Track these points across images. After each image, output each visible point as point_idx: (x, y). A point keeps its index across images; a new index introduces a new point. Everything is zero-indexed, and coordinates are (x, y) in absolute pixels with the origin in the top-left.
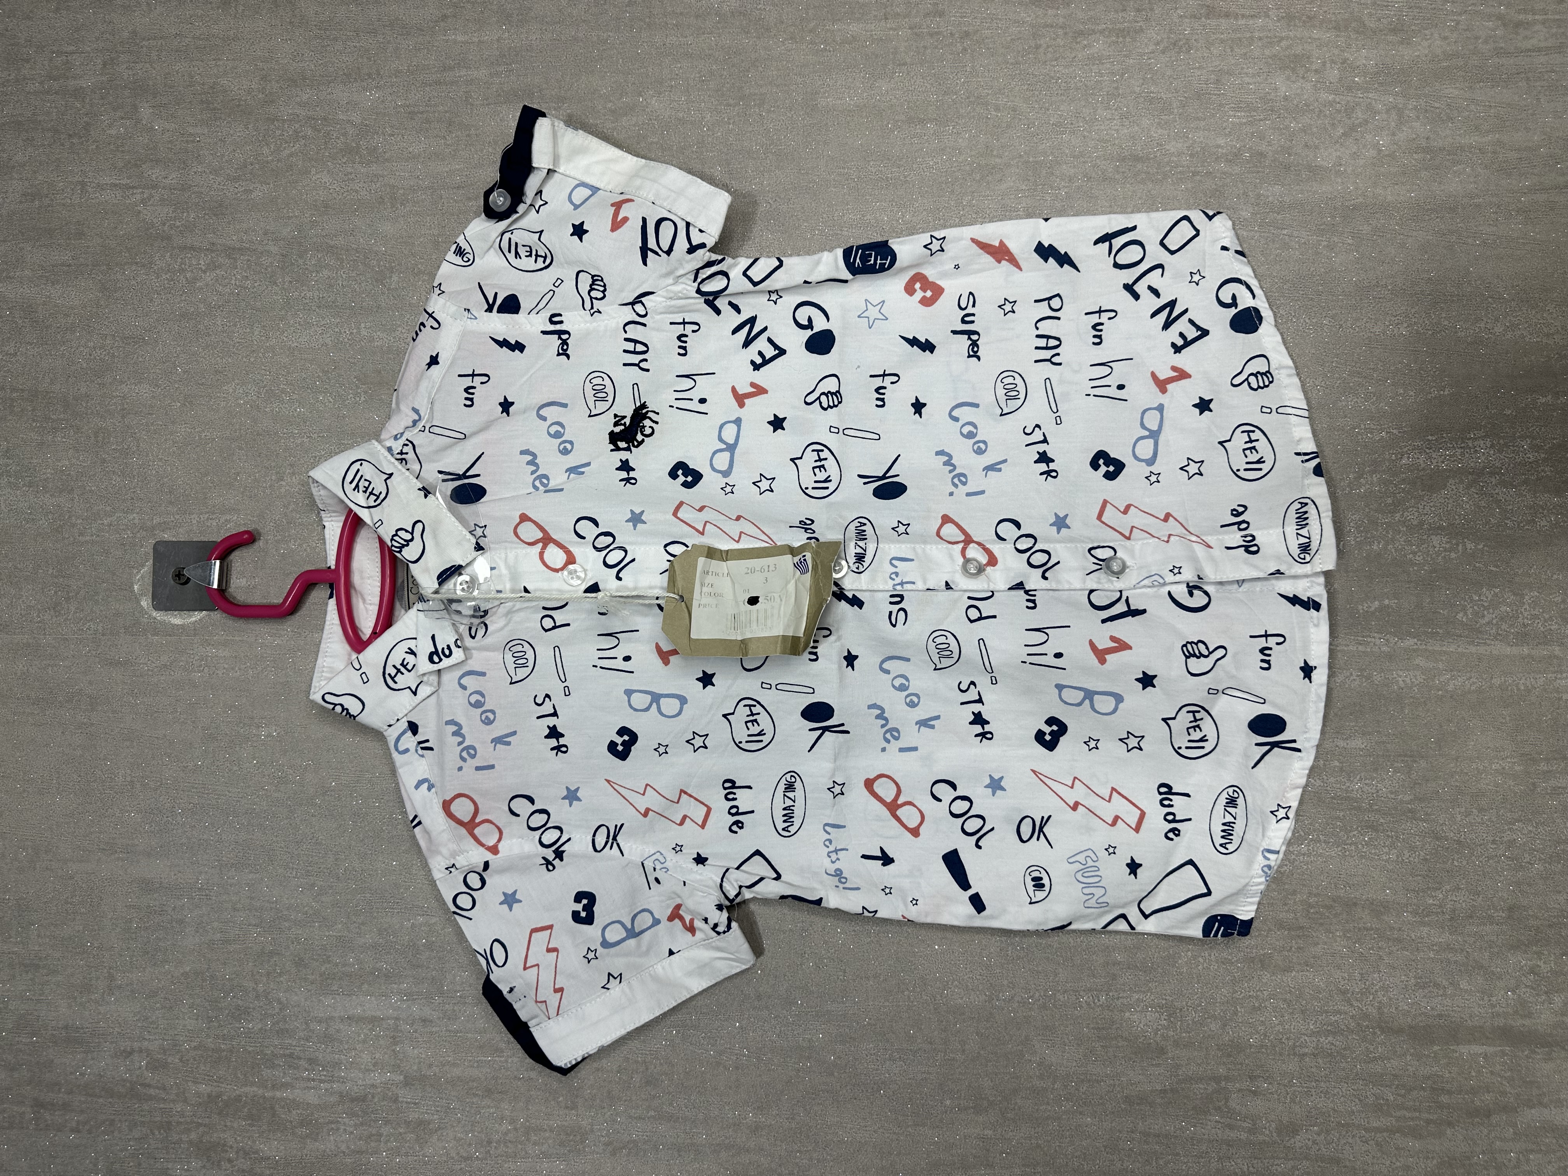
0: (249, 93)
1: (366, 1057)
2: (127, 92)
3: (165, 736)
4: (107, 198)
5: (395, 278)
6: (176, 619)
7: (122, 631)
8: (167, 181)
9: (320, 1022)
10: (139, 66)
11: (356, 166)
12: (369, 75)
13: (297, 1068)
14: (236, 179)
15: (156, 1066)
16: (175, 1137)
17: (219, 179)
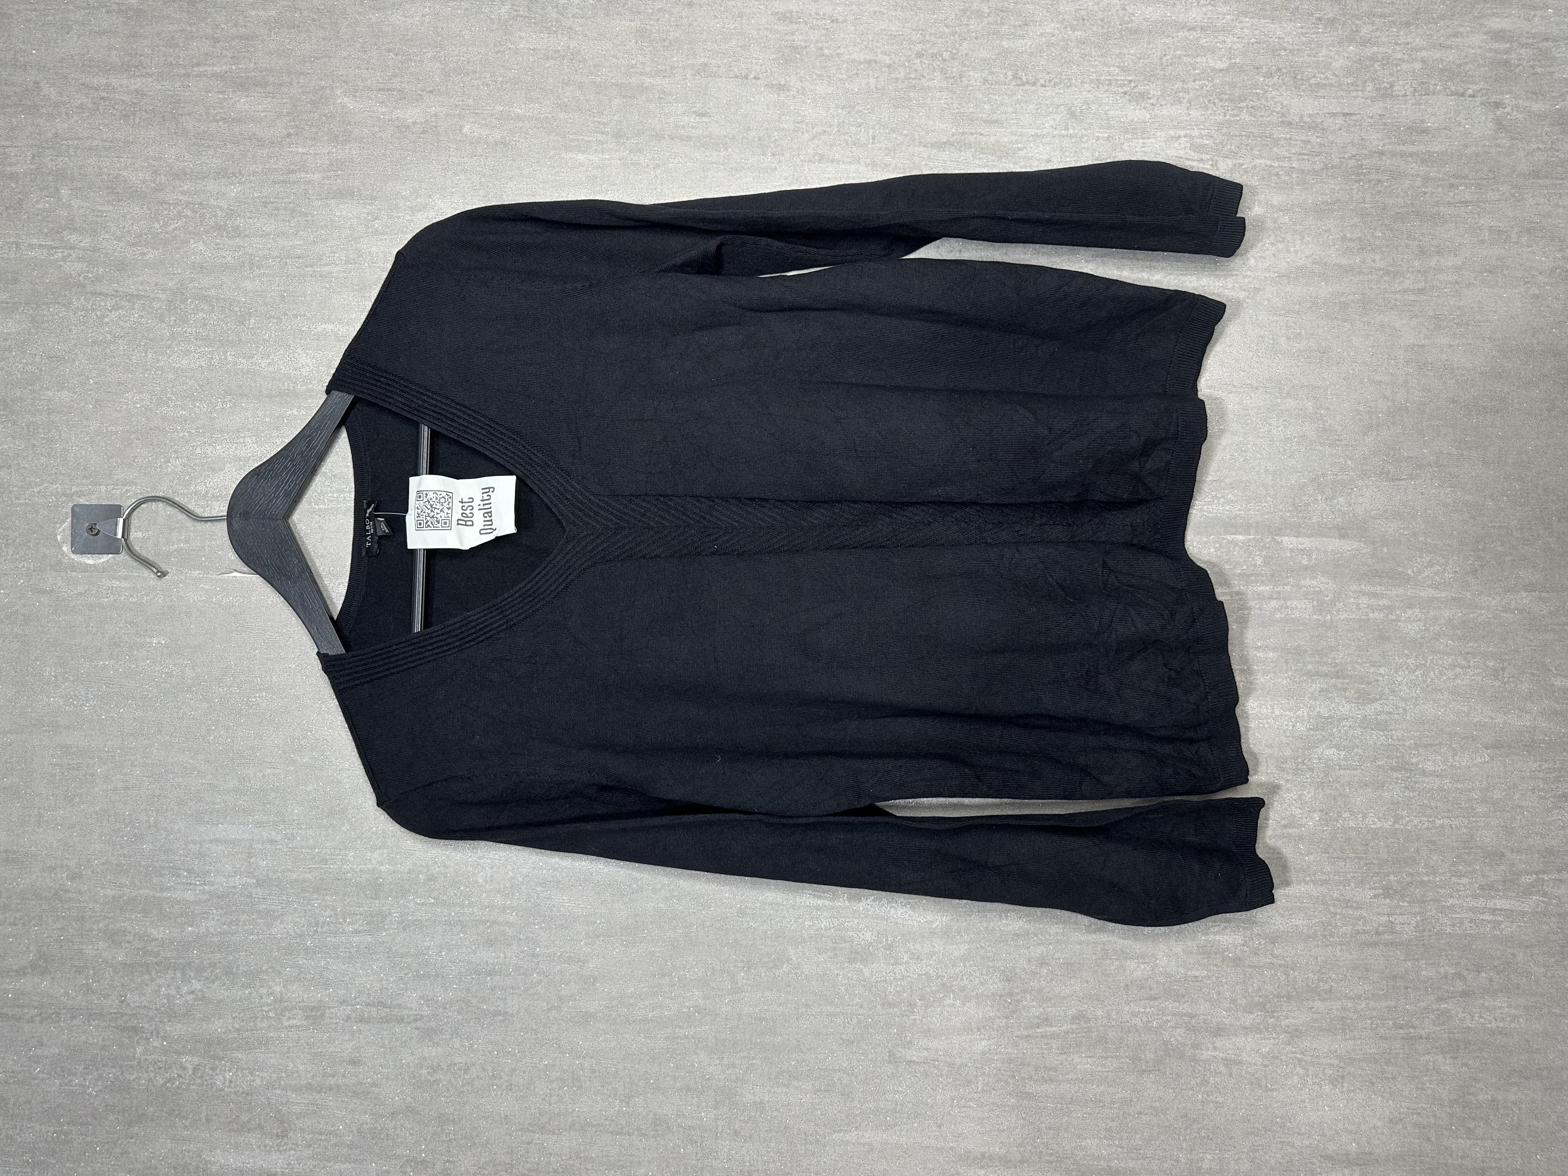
0: (144, 183)
1: (229, 867)
3: (81, 643)
4: (36, 255)
5: (252, 321)
6: (89, 560)
7: (48, 568)
8: (82, 244)
9: (195, 844)
13: (178, 876)
14: (134, 245)
15: (73, 877)
17: (121, 244)
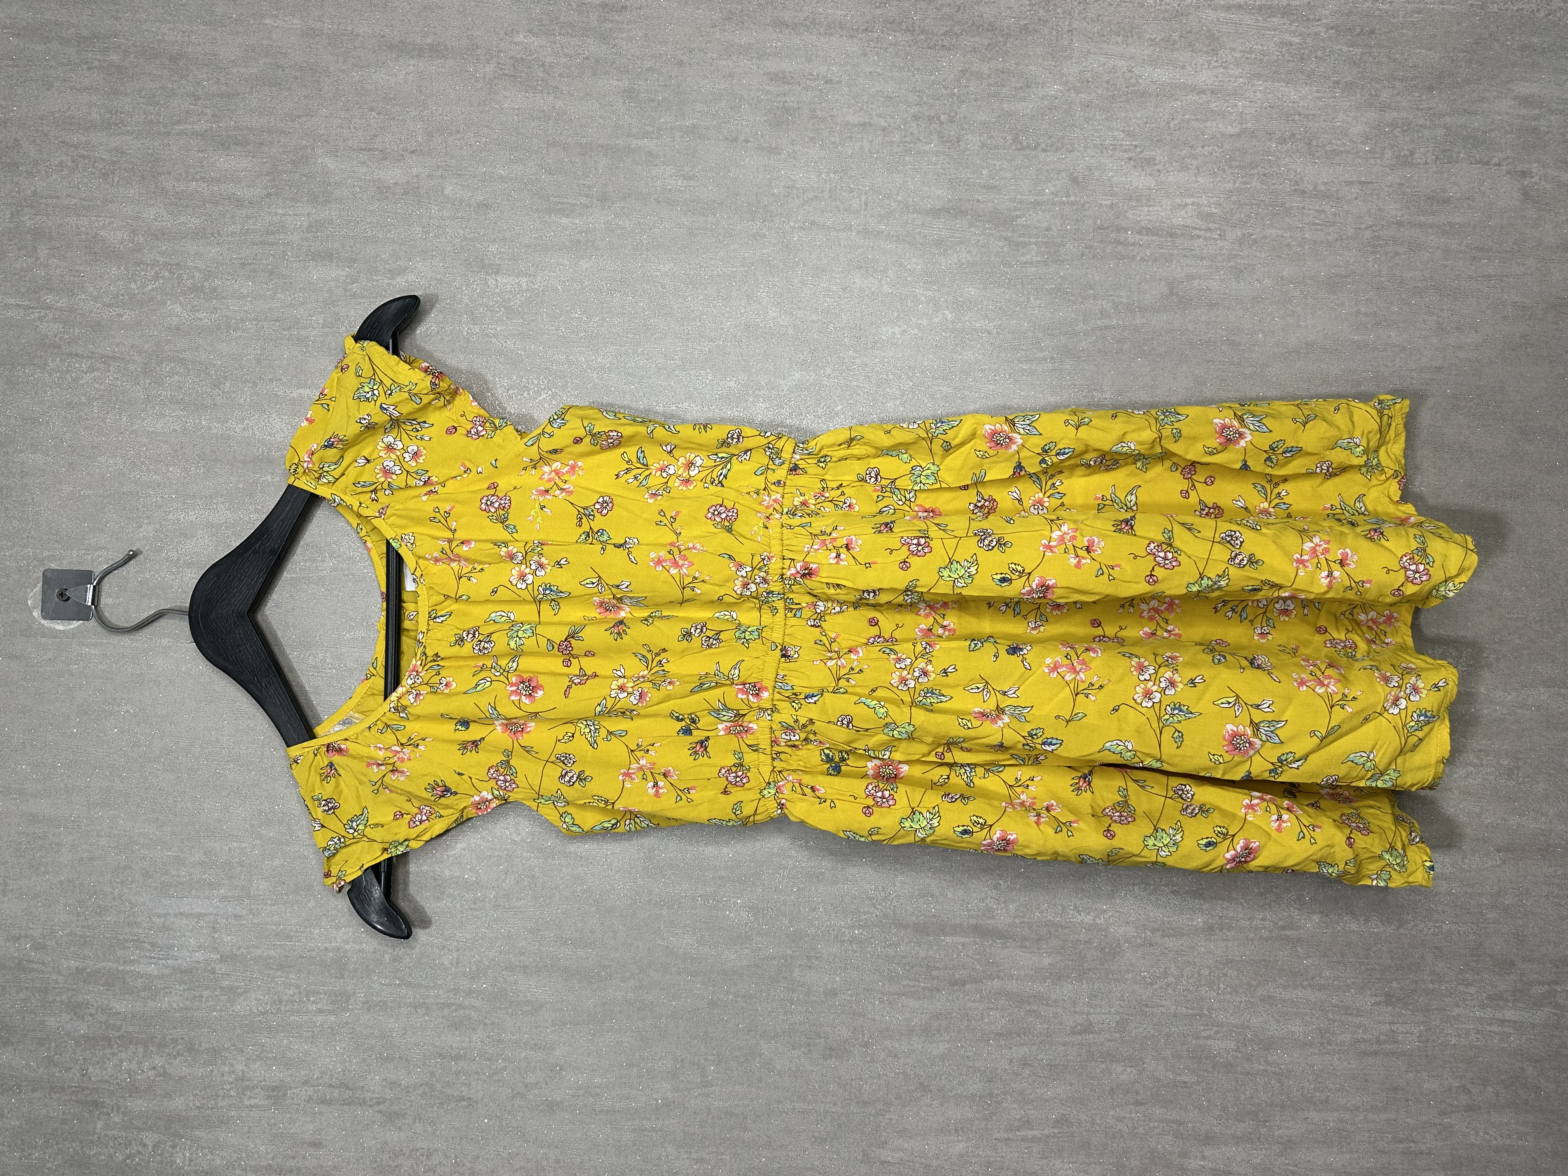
2: (29, 237)
10: (39, 217)
11: (201, 301)
12: (212, 234)
16: (51, 999)
